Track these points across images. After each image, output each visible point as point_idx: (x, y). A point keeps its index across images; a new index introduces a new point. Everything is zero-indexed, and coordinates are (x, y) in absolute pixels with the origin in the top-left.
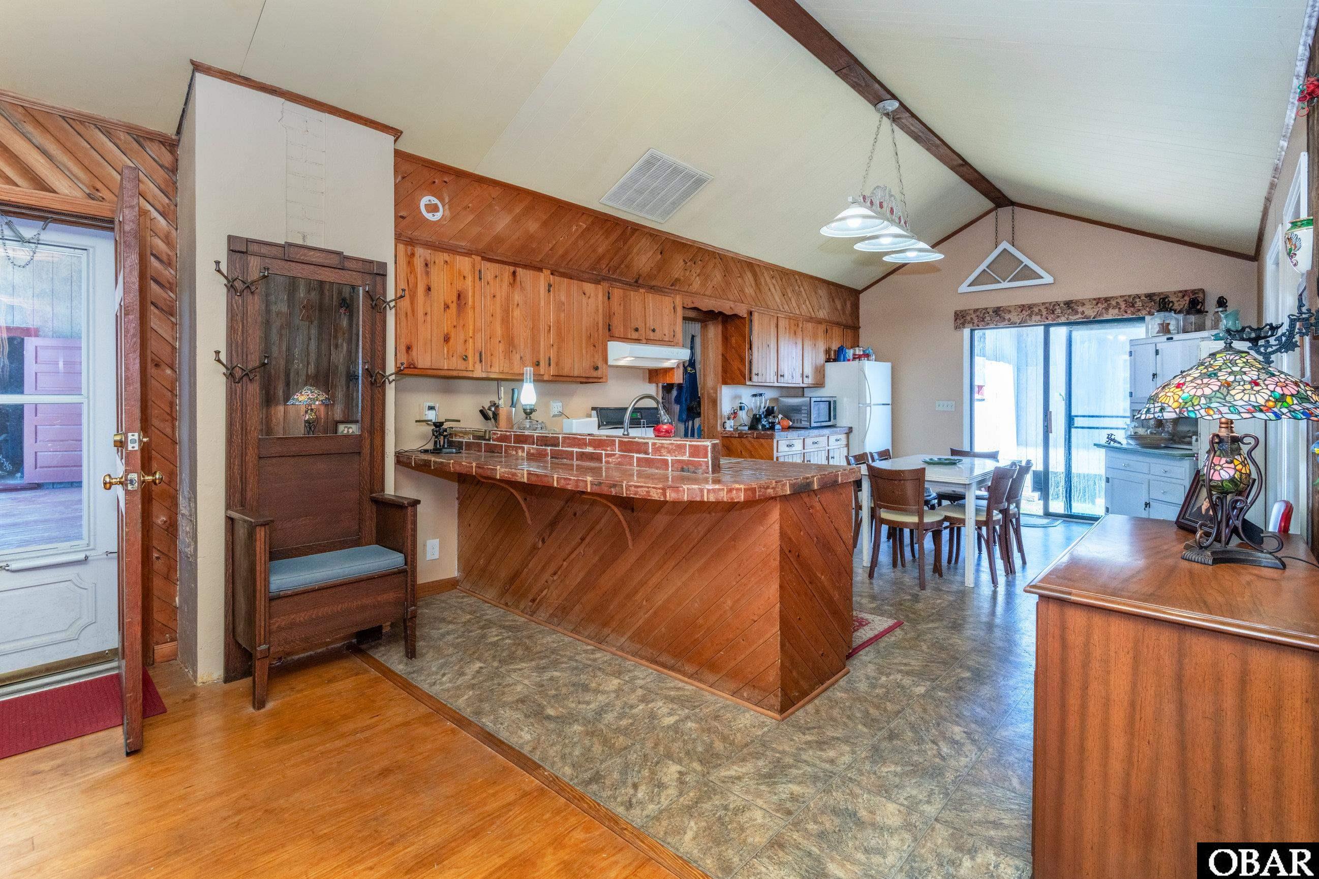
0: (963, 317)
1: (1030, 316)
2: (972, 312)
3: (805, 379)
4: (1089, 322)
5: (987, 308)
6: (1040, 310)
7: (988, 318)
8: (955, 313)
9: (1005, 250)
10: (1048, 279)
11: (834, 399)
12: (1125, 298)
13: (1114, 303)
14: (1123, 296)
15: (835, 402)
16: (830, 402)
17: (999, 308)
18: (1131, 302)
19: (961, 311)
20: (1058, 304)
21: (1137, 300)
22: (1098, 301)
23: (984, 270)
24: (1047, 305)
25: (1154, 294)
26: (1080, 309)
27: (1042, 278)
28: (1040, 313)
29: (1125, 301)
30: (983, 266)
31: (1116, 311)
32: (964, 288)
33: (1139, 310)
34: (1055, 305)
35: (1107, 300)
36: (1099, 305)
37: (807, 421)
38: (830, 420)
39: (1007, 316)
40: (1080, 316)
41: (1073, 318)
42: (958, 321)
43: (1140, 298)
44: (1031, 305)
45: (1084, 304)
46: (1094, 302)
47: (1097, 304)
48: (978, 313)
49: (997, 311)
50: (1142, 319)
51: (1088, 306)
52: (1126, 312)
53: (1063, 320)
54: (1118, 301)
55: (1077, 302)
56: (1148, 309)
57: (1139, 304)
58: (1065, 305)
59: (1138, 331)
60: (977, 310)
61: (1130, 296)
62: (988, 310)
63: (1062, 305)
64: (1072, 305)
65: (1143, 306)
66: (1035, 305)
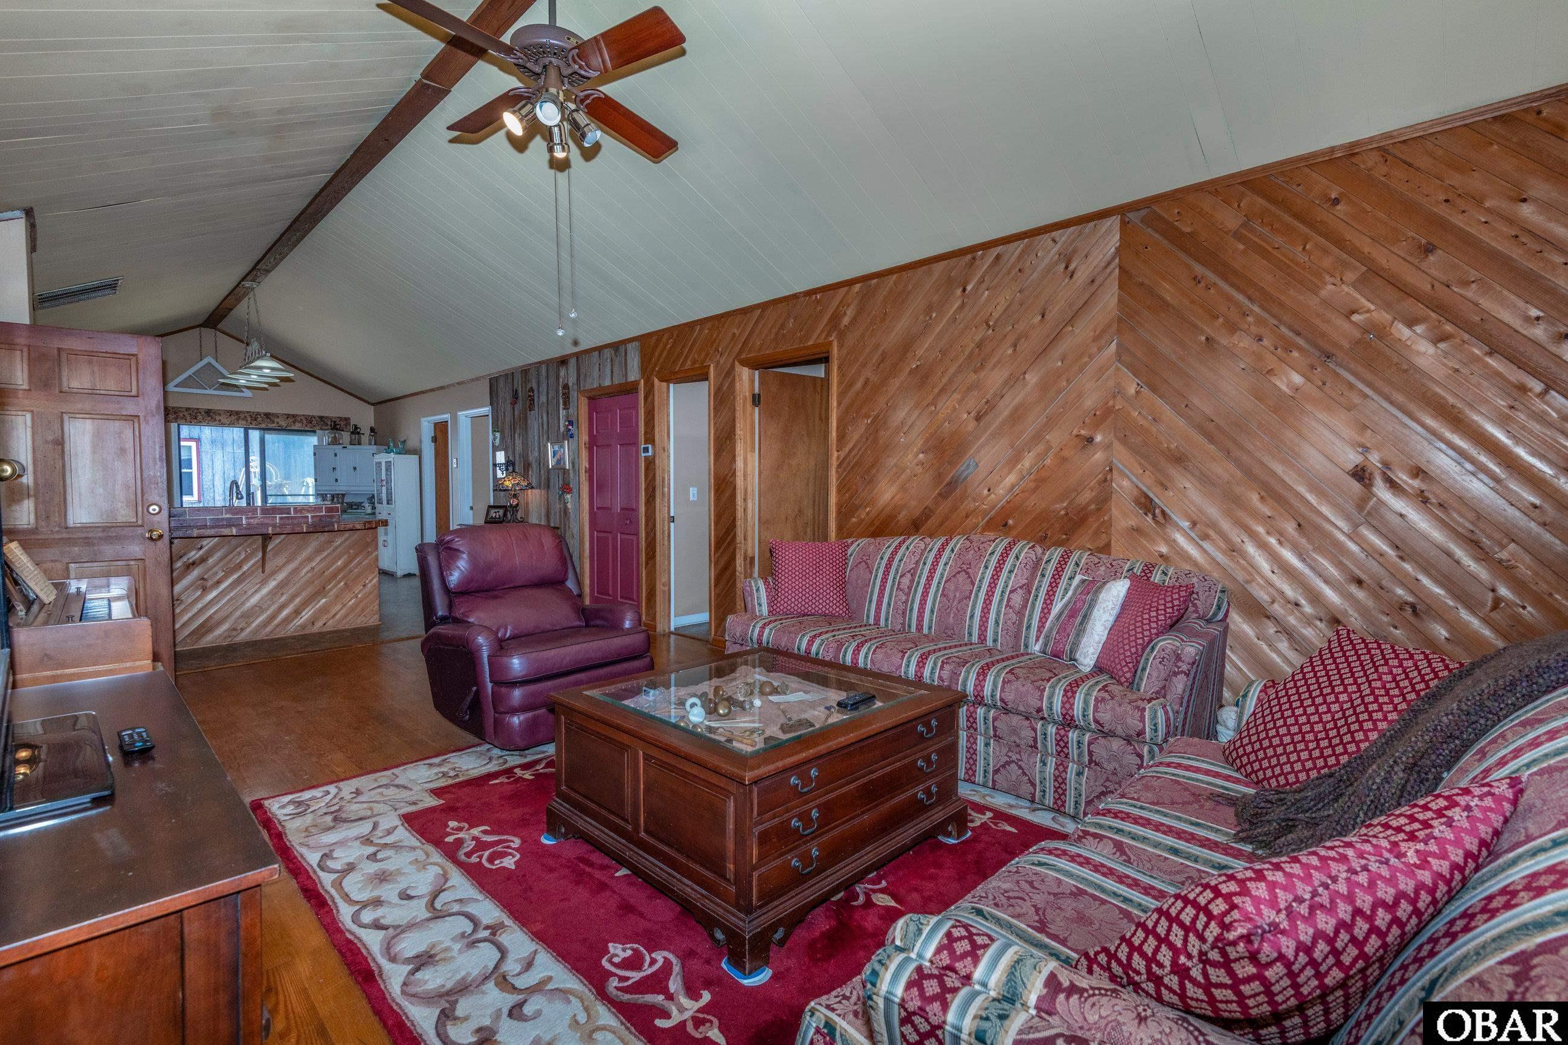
1: (238, 420)
4: (281, 430)
5: (197, 408)
6: (244, 416)
9: (209, 363)
10: (249, 395)
13: (299, 419)
14: (306, 416)
17: (210, 410)
18: (309, 420)
19: (173, 408)
20: (258, 414)
21: (314, 420)
22: (288, 416)
23: (192, 376)
24: (248, 413)
25: (327, 417)
26: (276, 420)
27: (243, 392)
28: (245, 419)
29: (306, 419)
30: (192, 371)
31: (299, 424)
32: (171, 388)
33: (314, 426)
34: (256, 414)
35: (294, 417)
36: (289, 419)
39: (218, 418)
40: (274, 425)
41: (271, 426)
43: (315, 418)
44: (234, 411)
45: (278, 417)
46: (284, 416)
48: (191, 412)
49: (208, 412)
50: (314, 432)
51: (282, 419)
52: (306, 426)
53: (263, 426)
54: (301, 418)
55: (273, 414)
56: (320, 426)
57: (314, 422)
58: (264, 415)
59: (313, 440)
60: (190, 409)
61: (309, 416)
62: (199, 410)
63: (262, 415)
64: (270, 416)
65: (318, 424)
66: (240, 412)
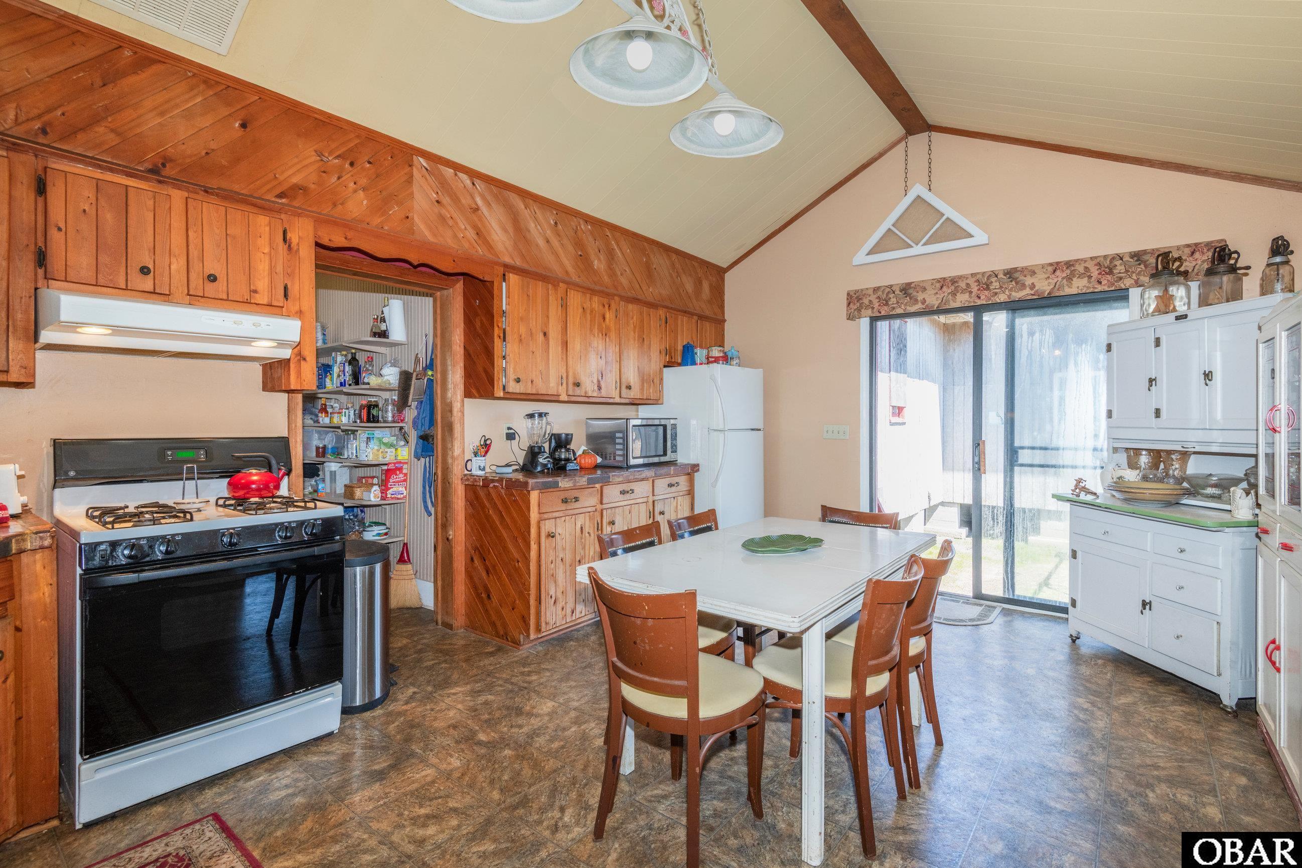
0: (859, 299)
1: (954, 294)
2: (870, 292)
3: (624, 390)
4: (1040, 301)
5: (891, 286)
6: (968, 285)
7: (893, 300)
8: (848, 294)
9: (919, 197)
10: (980, 237)
11: (672, 422)
12: (1098, 260)
13: (1080, 268)
14: (1096, 258)
15: (674, 427)
16: (665, 427)
17: (909, 284)
18: (1107, 266)
19: (857, 291)
20: (995, 274)
21: (1118, 263)
22: (1056, 267)
23: (889, 230)
24: (979, 276)
25: (1145, 252)
26: (1029, 281)
27: (971, 236)
28: (967, 289)
29: (1099, 264)
30: (887, 224)
31: (1085, 281)
32: (861, 257)
33: (1121, 278)
34: (990, 276)
35: (1069, 264)
36: (1058, 273)
37: (623, 455)
38: (665, 454)
39: (920, 297)
40: (1027, 291)
41: (1017, 295)
42: (851, 305)
43: (1121, 259)
44: (955, 277)
45: (1033, 273)
46: (1050, 269)
47: (1054, 271)
48: (880, 293)
49: (907, 289)
50: (1125, 295)
51: (1041, 275)
52: (1100, 283)
53: (1002, 298)
54: (1087, 265)
55: (1023, 270)
56: (1134, 277)
57: (1120, 268)
58: (1005, 275)
59: (1118, 314)
60: (879, 288)
61: (1105, 257)
62: (893, 289)
63: (1001, 276)
64: (1016, 275)
65: (1127, 271)
66: (960, 277)
